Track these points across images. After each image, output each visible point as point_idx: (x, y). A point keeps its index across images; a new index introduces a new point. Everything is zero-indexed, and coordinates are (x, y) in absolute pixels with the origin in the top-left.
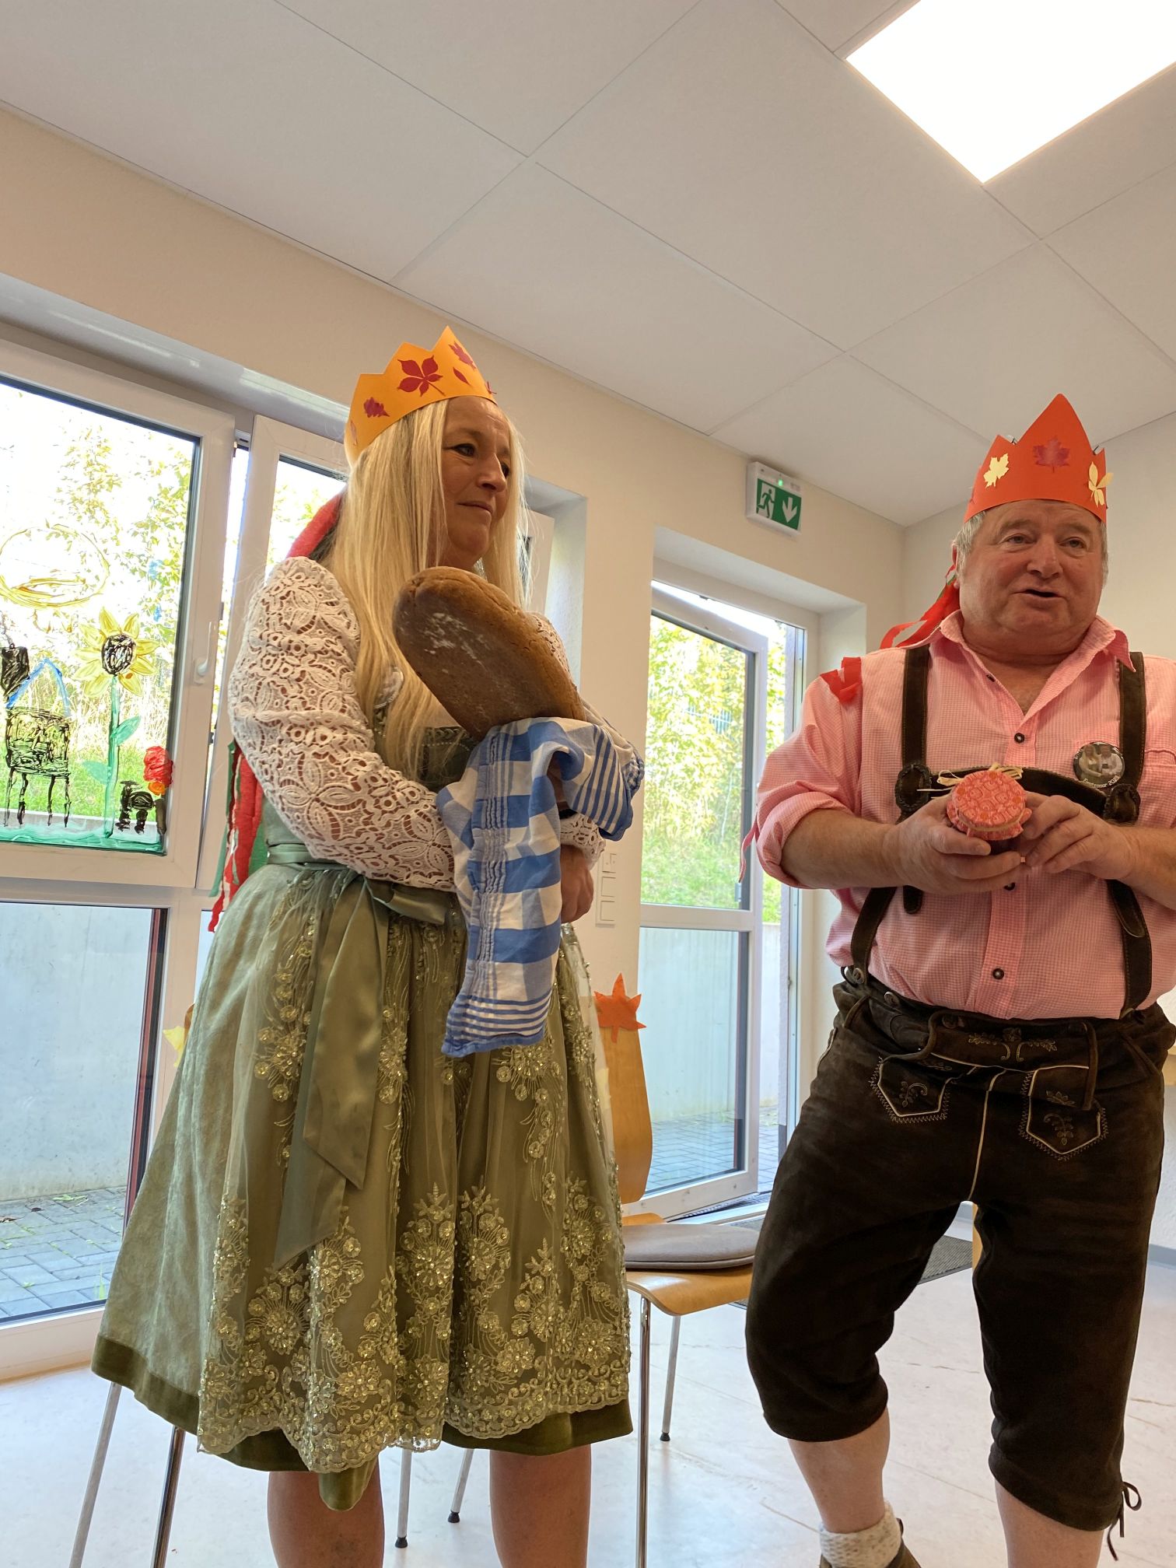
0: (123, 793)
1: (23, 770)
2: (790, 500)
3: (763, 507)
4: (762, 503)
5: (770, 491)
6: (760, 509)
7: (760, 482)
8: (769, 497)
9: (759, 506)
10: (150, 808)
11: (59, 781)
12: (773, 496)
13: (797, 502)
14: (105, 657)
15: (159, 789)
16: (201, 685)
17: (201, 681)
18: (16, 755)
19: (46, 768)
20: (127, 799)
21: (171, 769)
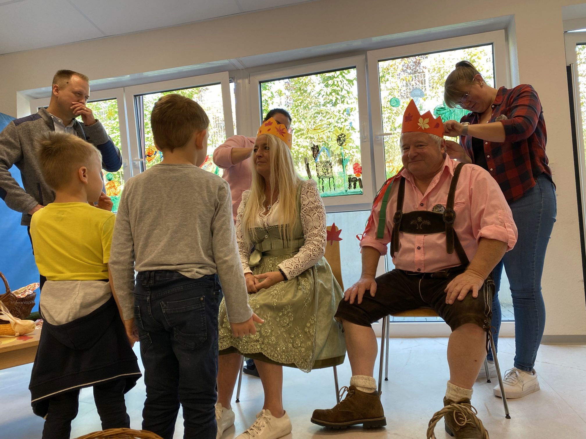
0: (349, 179)
1: (322, 178)
10: (357, 181)
11: (331, 179)
14: (338, 141)
15: (359, 175)
16: (365, 141)
17: (365, 140)
18: (319, 174)
19: (327, 176)
20: (350, 180)
21: (361, 169)
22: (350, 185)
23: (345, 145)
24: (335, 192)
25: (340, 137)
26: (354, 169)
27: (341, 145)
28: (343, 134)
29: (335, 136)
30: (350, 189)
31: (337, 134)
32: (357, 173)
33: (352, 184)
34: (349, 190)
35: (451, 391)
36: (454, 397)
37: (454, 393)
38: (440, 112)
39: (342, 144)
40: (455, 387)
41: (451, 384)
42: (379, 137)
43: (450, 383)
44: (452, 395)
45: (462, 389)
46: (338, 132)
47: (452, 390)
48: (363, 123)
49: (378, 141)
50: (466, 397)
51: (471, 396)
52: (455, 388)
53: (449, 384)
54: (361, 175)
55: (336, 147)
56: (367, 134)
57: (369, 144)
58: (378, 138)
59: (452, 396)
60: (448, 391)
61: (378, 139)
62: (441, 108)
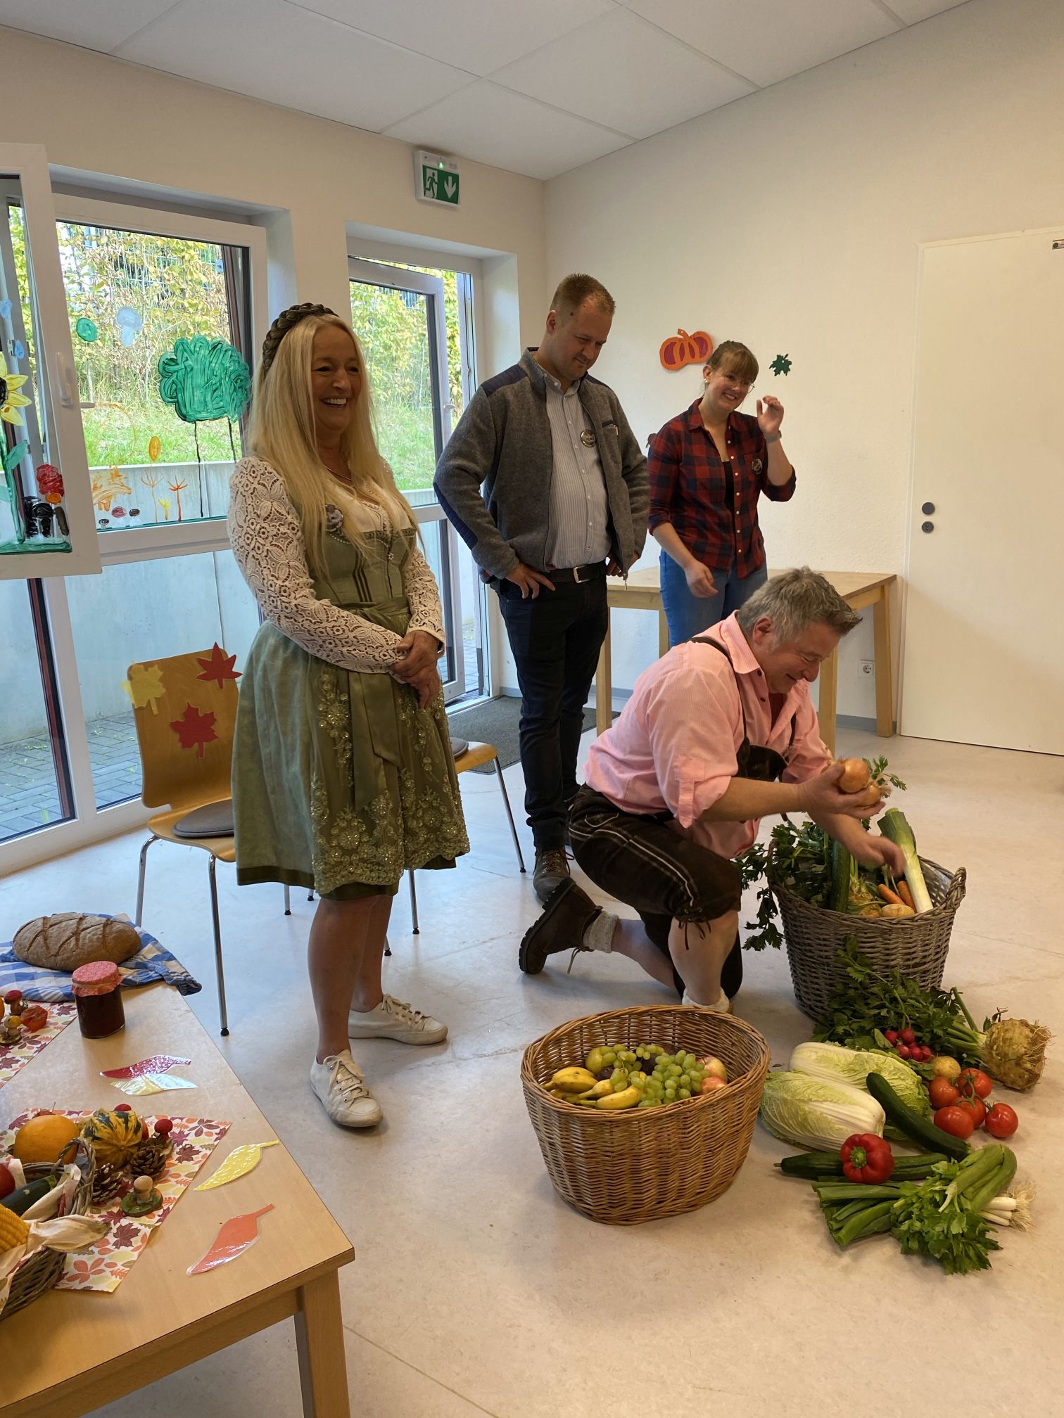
2: (450, 178)
3: (429, 190)
4: (428, 186)
5: (434, 175)
6: (427, 192)
7: (425, 168)
8: (433, 180)
9: (426, 189)
10: (51, 515)
12: (436, 178)
13: (456, 178)
15: (55, 499)
21: (61, 481)
30: (30, 535)
32: (48, 493)
33: (37, 521)
34: (28, 540)
38: (170, 367)
62: (172, 360)
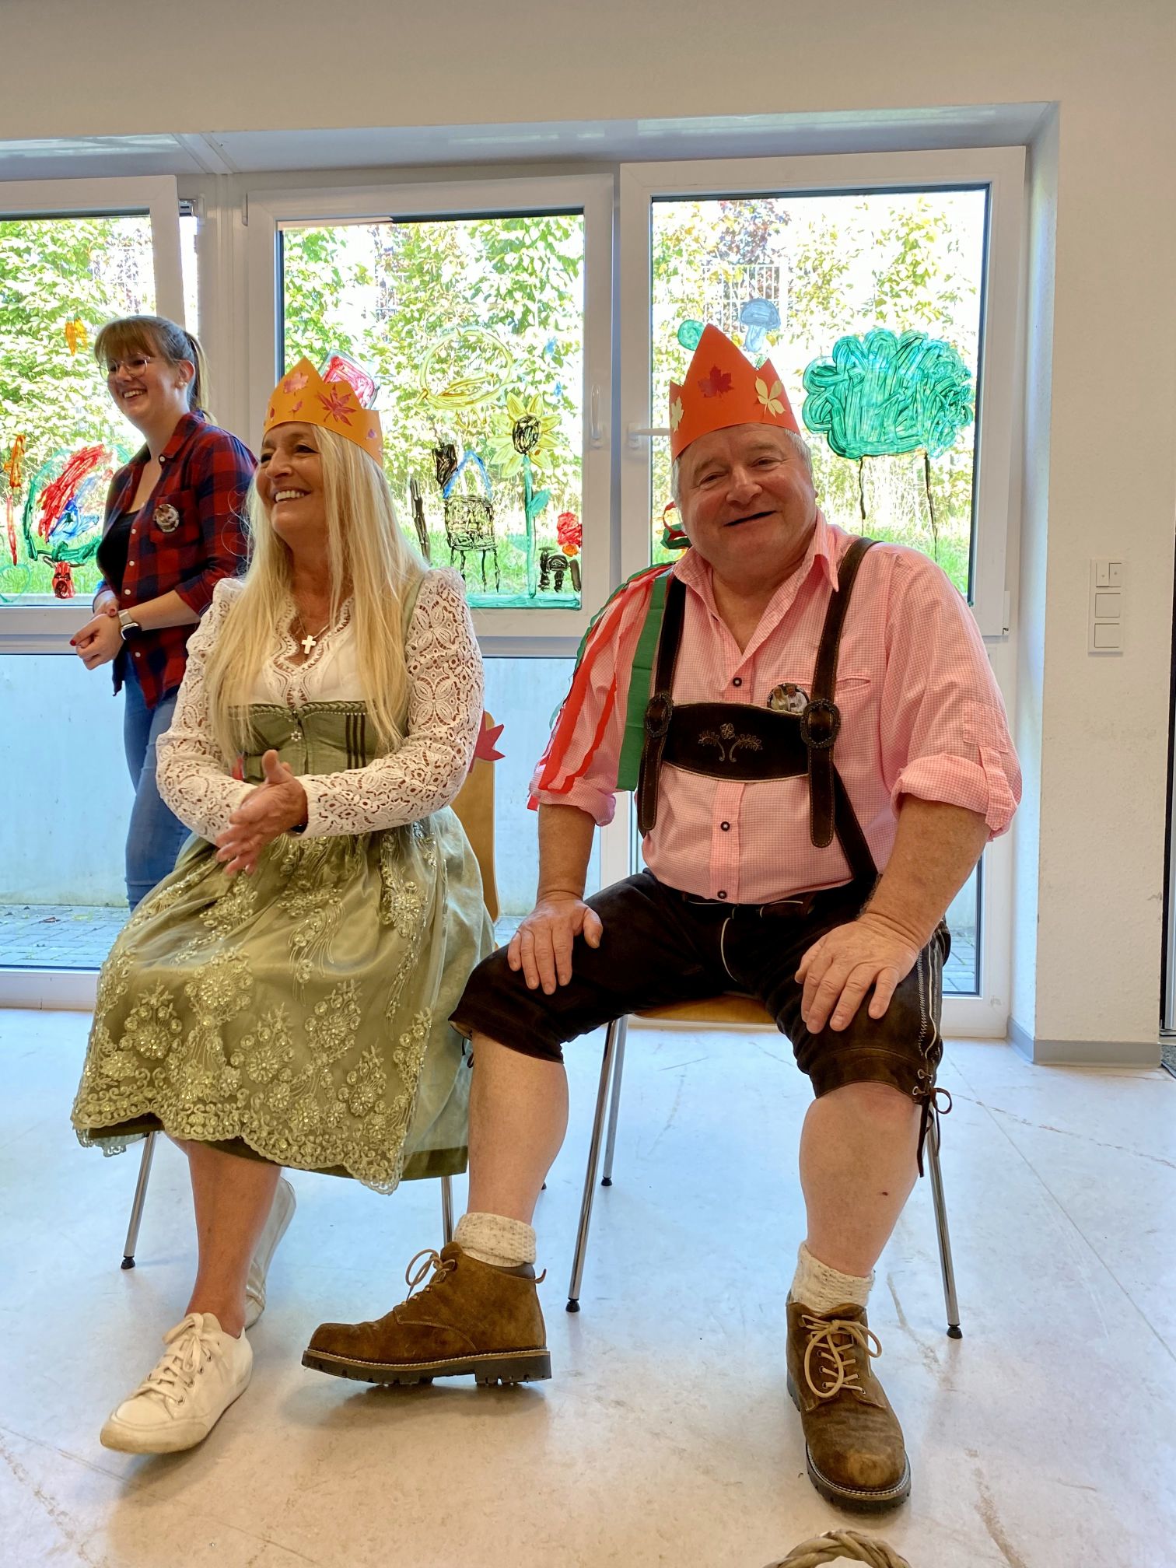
1: (462, 548)
10: (566, 568)
11: (490, 555)
14: (517, 439)
15: (571, 550)
16: (598, 448)
17: (597, 444)
18: (454, 536)
19: (478, 544)
20: (545, 564)
21: (580, 531)
22: (544, 578)
23: (537, 453)
24: (497, 596)
25: (523, 425)
26: (559, 529)
27: (524, 451)
28: (530, 418)
29: (510, 421)
30: (543, 589)
31: (513, 416)
32: (567, 544)
33: (552, 575)
34: (540, 594)
35: (806, 1279)
36: (813, 1297)
37: (814, 1285)
38: (824, 379)
39: (527, 448)
40: (817, 1266)
41: (809, 1256)
42: (640, 437)
43: (805, 1253)
44: (808, 1290)
45: (838, 1274)
46: (516, 411)
47: (809, 1276)
48: (595, 391)
49: (635, 449)
50: (848, 1300)
51: (865, 1297)
52: (817, 1271)
53: (802, 1257)
54: (579, 549)
55: (510, 456)
56: (605, 425)
57: (607, 455)
58: (635, 441)
59: (808, 1294)
60: (799, 1277)
61: (636, 445)
62: (827, 368)
